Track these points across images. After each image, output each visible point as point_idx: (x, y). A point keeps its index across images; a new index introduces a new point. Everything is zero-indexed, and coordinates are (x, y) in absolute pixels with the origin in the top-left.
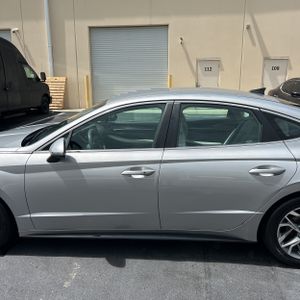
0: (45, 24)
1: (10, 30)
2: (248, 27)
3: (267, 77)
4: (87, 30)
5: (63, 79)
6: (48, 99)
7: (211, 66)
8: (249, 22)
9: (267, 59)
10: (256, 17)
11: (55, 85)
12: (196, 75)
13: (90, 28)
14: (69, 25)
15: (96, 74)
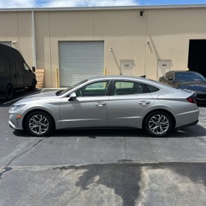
0: (33, 39)
1: (11, 42)
2: (148, 43)
3: (159, 70)
4: (57, 42)
5: (43, 71)
6: (35, 82)
7: (128, 64)
8: (149, 40)
9: (159, 60)
10: (153, 38)
11: (39, 74)
12: (120, 69)
13: (59, 42)
14: (46, 40)
15: (62, 67)
